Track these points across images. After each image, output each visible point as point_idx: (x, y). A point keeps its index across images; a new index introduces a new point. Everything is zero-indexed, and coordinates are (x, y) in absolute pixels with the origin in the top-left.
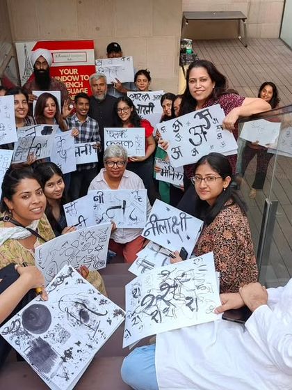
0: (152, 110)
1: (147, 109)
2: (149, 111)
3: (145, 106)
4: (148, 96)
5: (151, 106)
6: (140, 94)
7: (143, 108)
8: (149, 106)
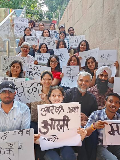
0: (67, 124)
1: (62, 123)
2: (63, 126)
3: (59, 120)
4: (62, 108)
5: (66, 120)
6: (53, 107)
7: (57, 123)
8: (64, 120)
